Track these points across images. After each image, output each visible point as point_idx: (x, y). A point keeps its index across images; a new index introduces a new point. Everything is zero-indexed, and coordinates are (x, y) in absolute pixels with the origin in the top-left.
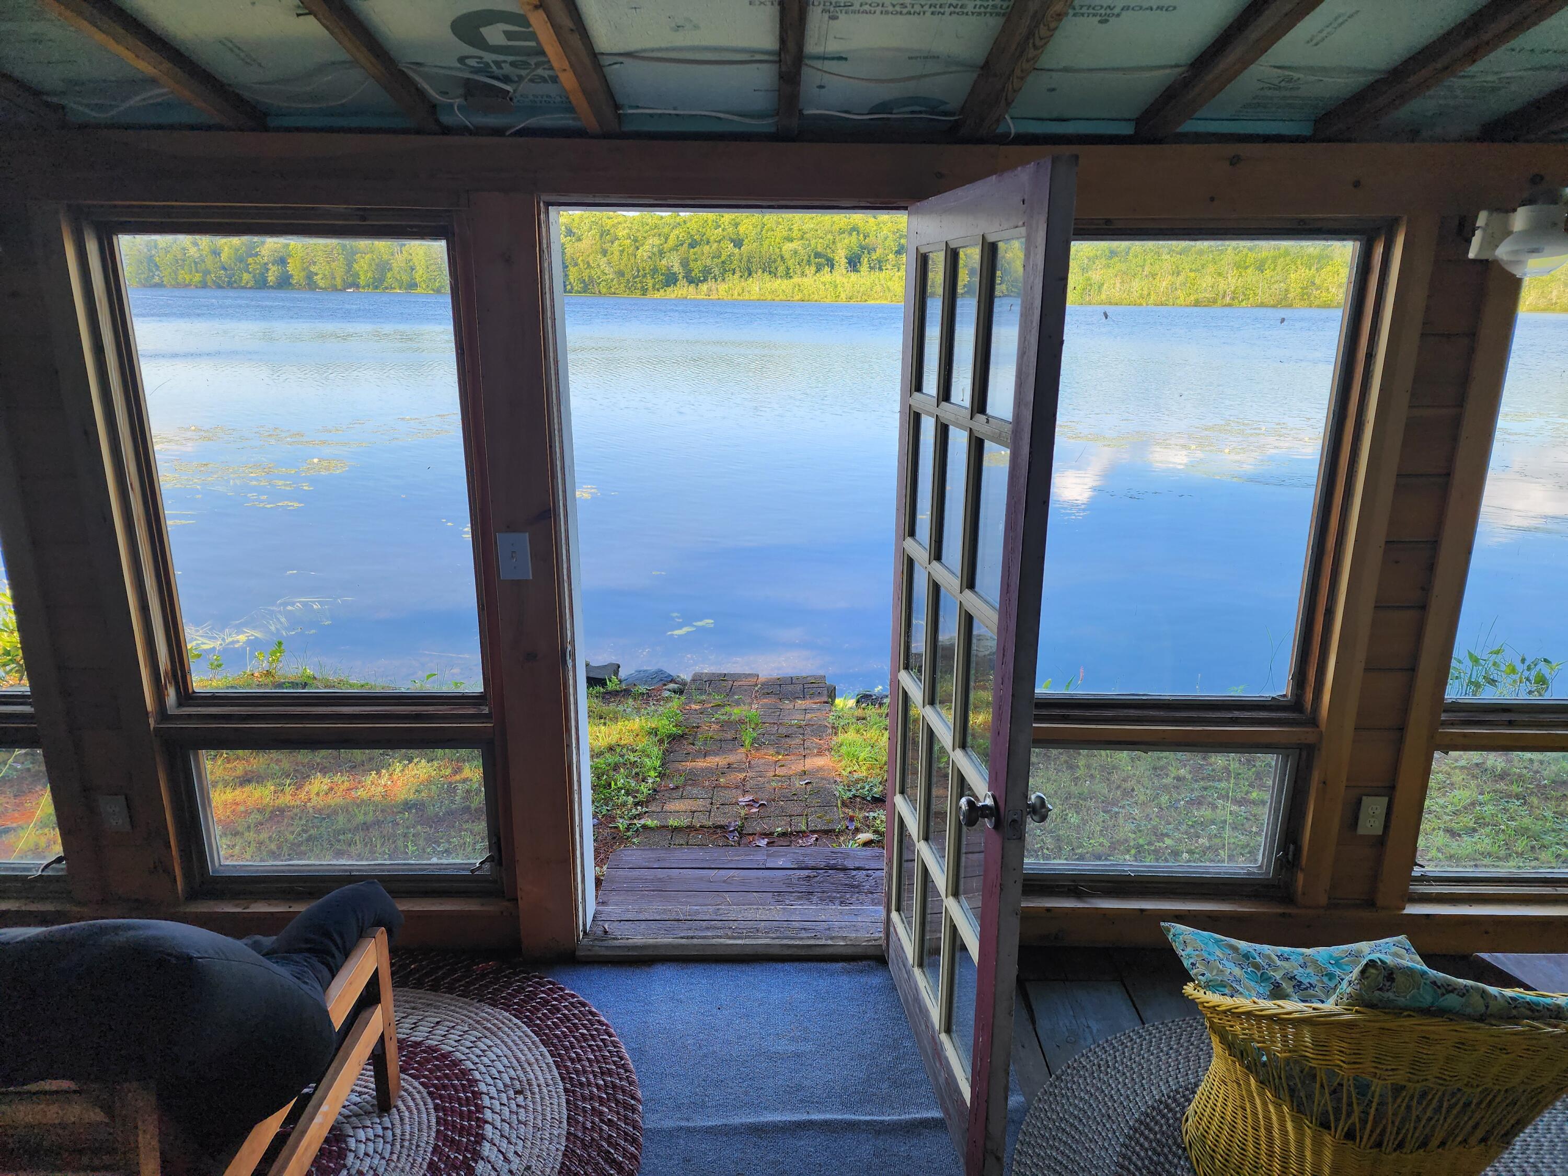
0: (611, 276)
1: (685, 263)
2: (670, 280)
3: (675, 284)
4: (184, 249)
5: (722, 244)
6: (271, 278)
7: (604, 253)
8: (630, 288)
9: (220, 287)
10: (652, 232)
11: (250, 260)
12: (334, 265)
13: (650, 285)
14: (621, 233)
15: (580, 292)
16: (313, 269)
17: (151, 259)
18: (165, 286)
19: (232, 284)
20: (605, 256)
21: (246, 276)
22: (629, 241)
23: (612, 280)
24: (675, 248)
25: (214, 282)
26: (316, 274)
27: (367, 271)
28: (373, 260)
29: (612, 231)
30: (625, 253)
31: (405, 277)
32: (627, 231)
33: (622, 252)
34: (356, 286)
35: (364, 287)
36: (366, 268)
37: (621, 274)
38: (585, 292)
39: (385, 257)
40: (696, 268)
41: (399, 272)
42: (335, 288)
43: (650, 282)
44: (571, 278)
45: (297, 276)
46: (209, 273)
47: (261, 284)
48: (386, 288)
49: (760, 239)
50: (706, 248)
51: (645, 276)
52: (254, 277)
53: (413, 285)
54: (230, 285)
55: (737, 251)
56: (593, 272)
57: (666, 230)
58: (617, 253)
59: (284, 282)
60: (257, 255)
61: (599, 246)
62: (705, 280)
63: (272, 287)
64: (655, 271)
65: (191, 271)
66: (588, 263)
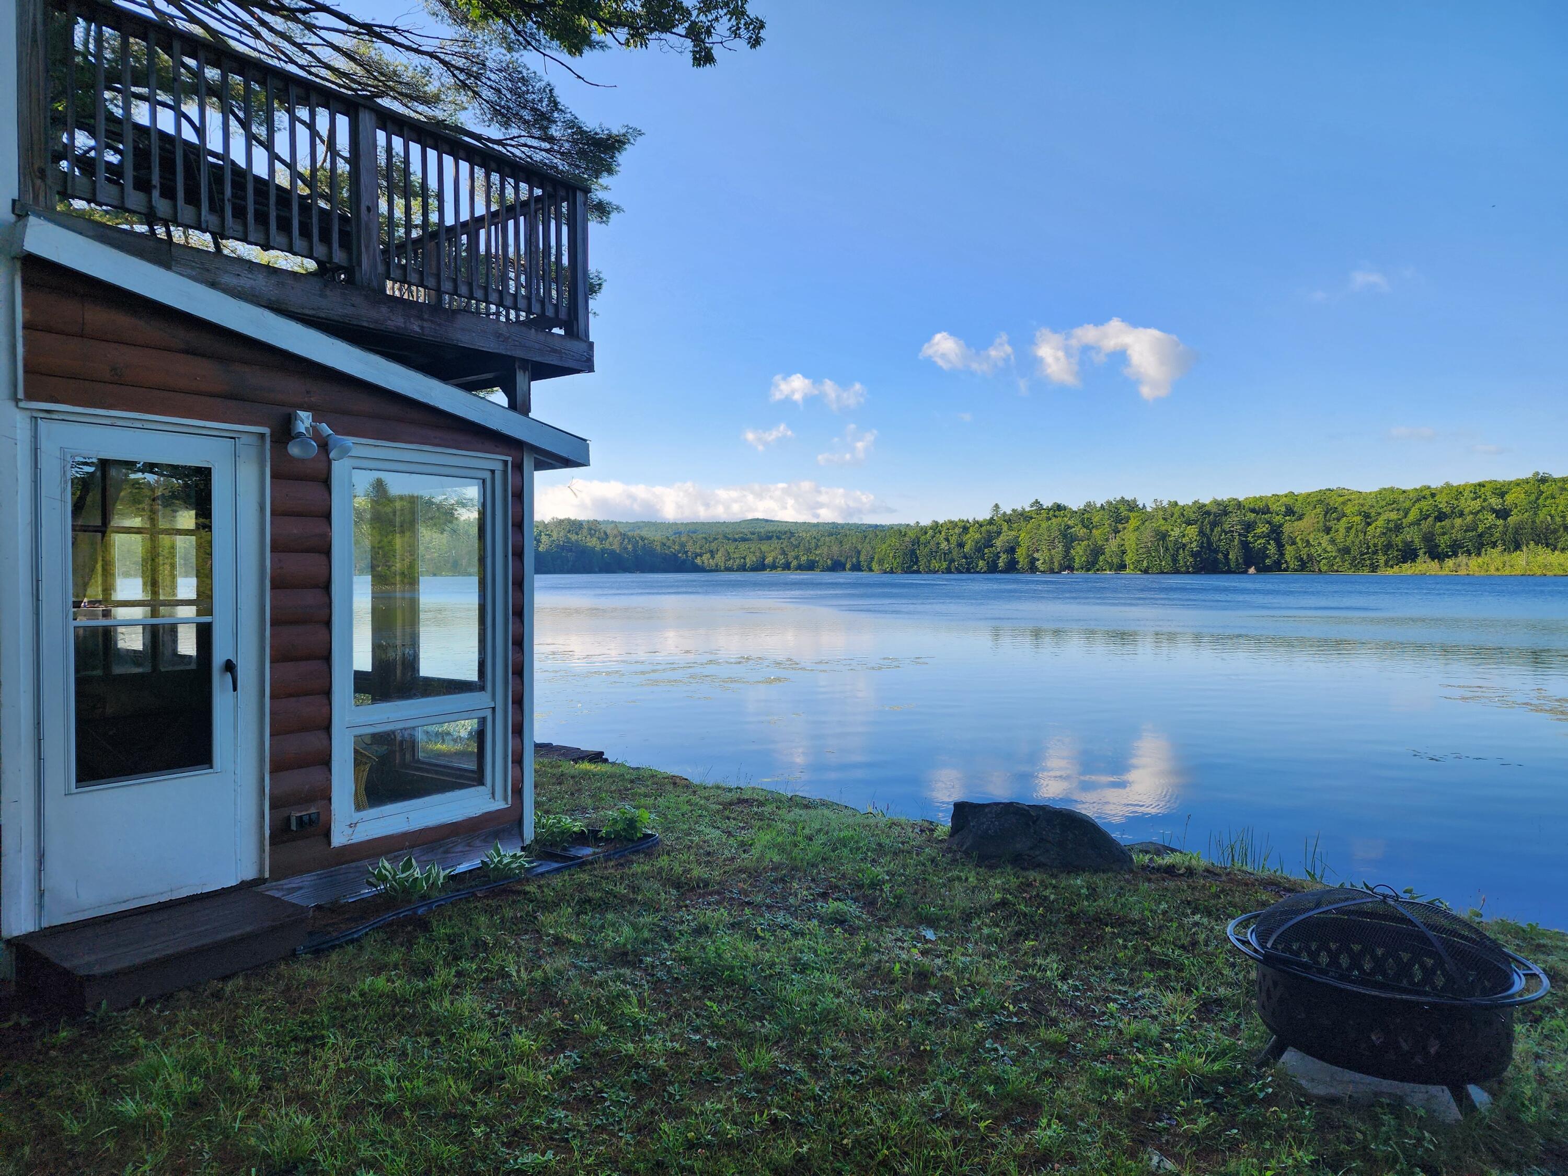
0: (1334, 554)
1: (1429, 539)
2: (1408, 555)
3: (1413, 560)
4: (938, 544)
5: (1480, 516)
6: (1001, 564)
7: (1328, 530)
8: (1356, 565)
9: (960, 572)
10: (1390, 507)
11: (986, 551)
12: (1053, 552)
13: (1382, 562)
14: (1348, 510)
15: (1296, 570)
16: (1036, 555)
17: (913, 552)
18: (920, 572)
19: (969, 569)
20: (1328, 534)
21: (981, 563)
22: (1359, 518)
23: (1335, 558)
24: (1417, 523)
25: (956, 568)
26: (1038, 560)
27: (1082, 556)
28: (1089, 545)
29: (1339, 509)
30: (1353, 531)
31: (1116, 560)
32: (1356, 508)
33: (1349, 529)
34: (1071, 568)
35: (1077, 570)
36: (1081, 553)
37: (1346, 551)
38: (1301, 570)
39: (1100, 543)
40: (1443, 542)
41: (1111, 556)
42: (1052, 571)
43: (1382, 559)
44: (1288, 557)
45: (1022, 561)
46: (954, 561)
47: (992, 568)
48: (1098, 570)
49: (1535, 507)
50: (1458, 521)
51: (1375, 552)
52: (988, 563)
53: (1122, 567)
54: (968, 571)
55: (1500, 522)
56: (1313, 551)
57: (1408, 504)
58: (1342, 531)
59: (1012, 567)
60: (992, 546)
61: (1321, 524)
62: (1455, 554)
63: (1001, 572)
64: (1388, 546)
65: (940, 560)
66: (1308, 541)
